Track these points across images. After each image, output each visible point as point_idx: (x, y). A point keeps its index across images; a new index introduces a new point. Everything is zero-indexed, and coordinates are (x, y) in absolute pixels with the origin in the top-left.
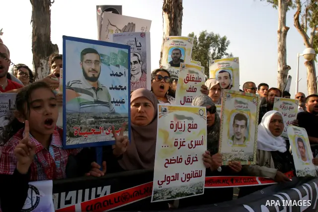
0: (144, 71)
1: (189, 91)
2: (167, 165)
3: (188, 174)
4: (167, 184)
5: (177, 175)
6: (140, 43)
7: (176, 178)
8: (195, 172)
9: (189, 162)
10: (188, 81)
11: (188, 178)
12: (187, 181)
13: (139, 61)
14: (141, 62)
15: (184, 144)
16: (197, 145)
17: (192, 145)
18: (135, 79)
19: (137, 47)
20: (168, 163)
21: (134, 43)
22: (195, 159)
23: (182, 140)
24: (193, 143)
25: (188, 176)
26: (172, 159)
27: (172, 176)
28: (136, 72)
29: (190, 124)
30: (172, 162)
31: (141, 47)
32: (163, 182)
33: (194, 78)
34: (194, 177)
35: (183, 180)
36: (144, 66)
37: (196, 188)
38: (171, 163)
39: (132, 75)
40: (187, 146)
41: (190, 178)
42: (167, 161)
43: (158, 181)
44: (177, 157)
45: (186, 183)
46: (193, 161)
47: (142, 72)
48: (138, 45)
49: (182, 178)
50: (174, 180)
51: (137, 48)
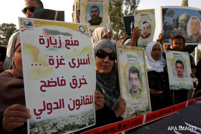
2: (44, 88)
3: (77, 100)
4: (49, 113)
5: (62, 101)
7: (60, 104)
8: (85, 98)
9: (76, 84)
11: (77, 105)
12: (77, 109)
15: (63, 62)
16: (82, 64)
17: (75, 64)
20: (45, 86)
22: (83, 81)
23: (59, 58)
24: (76, 62)
25: (78, 102)
26: (50, 80)
27: (54, 103)
29: (69, 41)
30: (51, 84)
32: (41, 111)
34: (85, 104)
35: (72, 107)
37: (88, 118)
38: (49, 86)
40: (67, 64)
41: (79, 105)
42: (43, 84)
43: (35, 110)
44: (58, 78)
45: (75, 112)
46: (81, 84)
49: (69, 105)
50: (57, 108)
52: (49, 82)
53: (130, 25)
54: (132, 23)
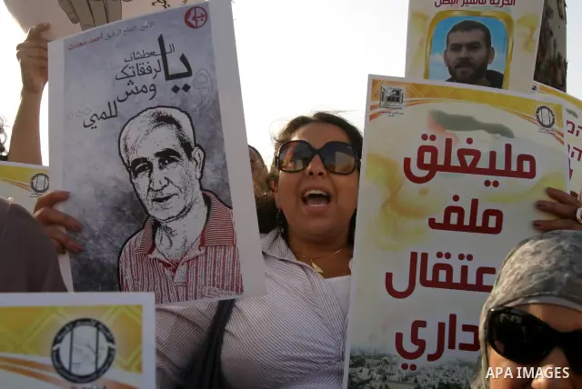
0: (215, 198)
1: (446, 226)
6: (183, 59)
10: (433, 168)
13: (187, 148)
14: (197, 153)
18: (178, 242)
19: (168, 77)
21: (154, 62)
28: (175, 206)
31: (189, 74)
33: (477, 154)
36: (216, 170)
39: (157, 224)
47: (208, 201)
48: (176, 66)
51: (172, 83)
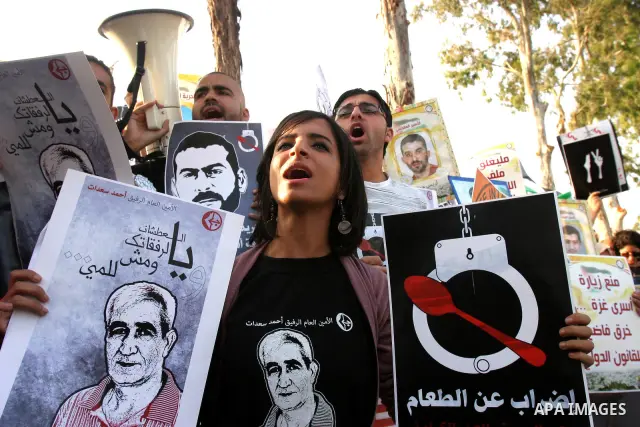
3: (623, 355)
5: (608, 353)
7: (607, 357)
8: (632, 353)
9: (620, 334)
11: (623, 360)
12: (624, 365)
15: (605, 306)
16: (624, 309)
17: (617, 310)
46: (625, 335)
49: (615, 359)
50: (604, 360)
52: (595, 330)
53: (584, 161)
54: (588, 157)
